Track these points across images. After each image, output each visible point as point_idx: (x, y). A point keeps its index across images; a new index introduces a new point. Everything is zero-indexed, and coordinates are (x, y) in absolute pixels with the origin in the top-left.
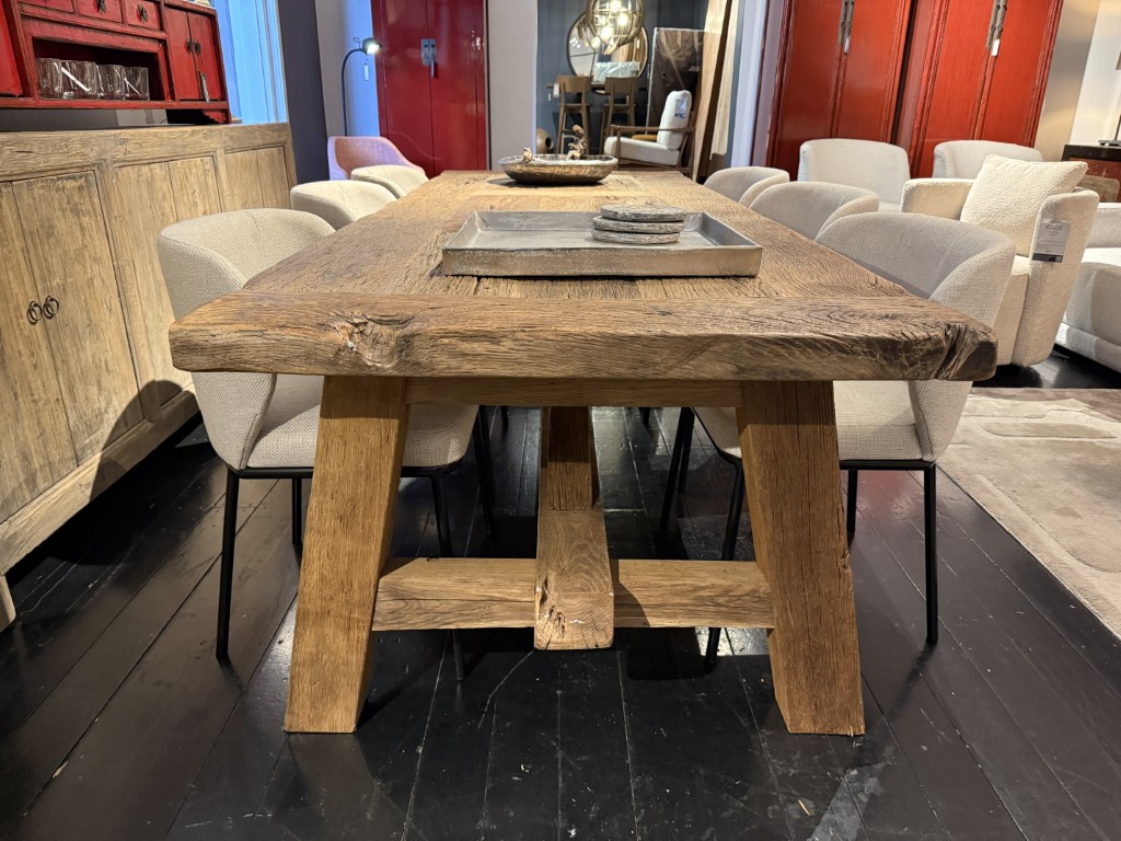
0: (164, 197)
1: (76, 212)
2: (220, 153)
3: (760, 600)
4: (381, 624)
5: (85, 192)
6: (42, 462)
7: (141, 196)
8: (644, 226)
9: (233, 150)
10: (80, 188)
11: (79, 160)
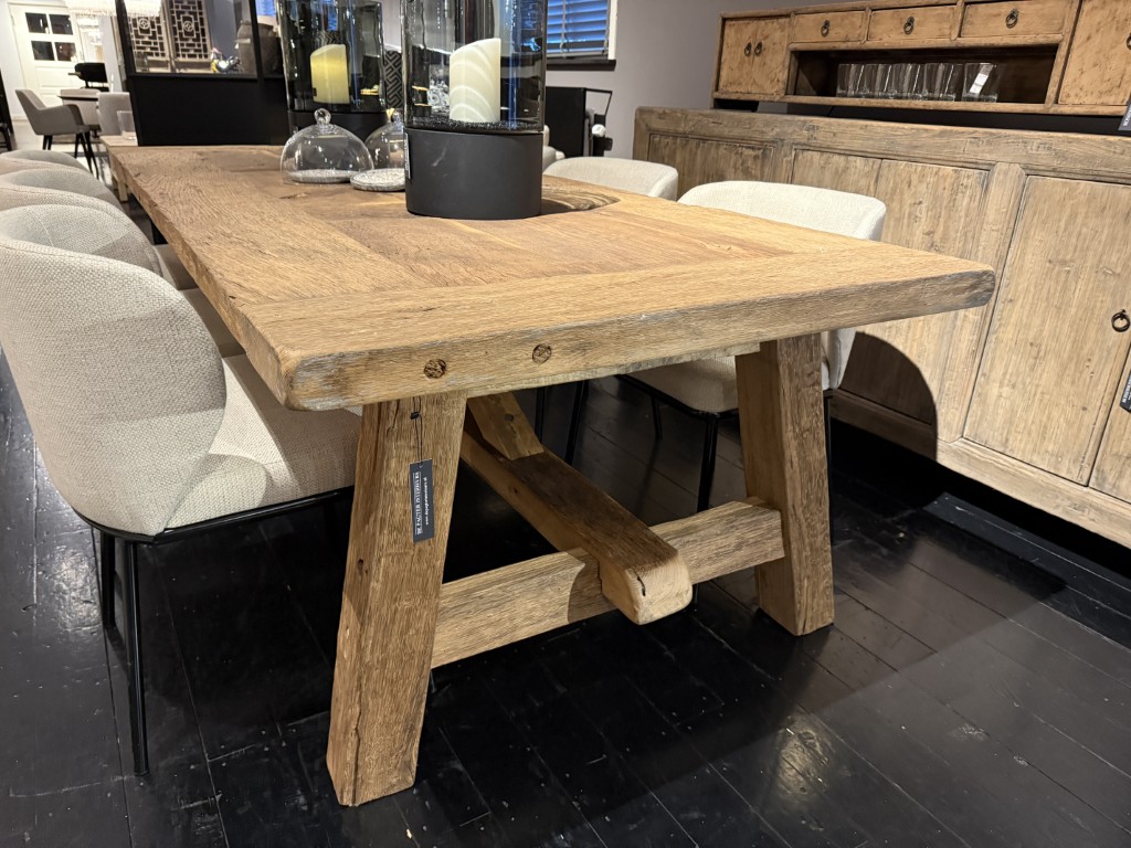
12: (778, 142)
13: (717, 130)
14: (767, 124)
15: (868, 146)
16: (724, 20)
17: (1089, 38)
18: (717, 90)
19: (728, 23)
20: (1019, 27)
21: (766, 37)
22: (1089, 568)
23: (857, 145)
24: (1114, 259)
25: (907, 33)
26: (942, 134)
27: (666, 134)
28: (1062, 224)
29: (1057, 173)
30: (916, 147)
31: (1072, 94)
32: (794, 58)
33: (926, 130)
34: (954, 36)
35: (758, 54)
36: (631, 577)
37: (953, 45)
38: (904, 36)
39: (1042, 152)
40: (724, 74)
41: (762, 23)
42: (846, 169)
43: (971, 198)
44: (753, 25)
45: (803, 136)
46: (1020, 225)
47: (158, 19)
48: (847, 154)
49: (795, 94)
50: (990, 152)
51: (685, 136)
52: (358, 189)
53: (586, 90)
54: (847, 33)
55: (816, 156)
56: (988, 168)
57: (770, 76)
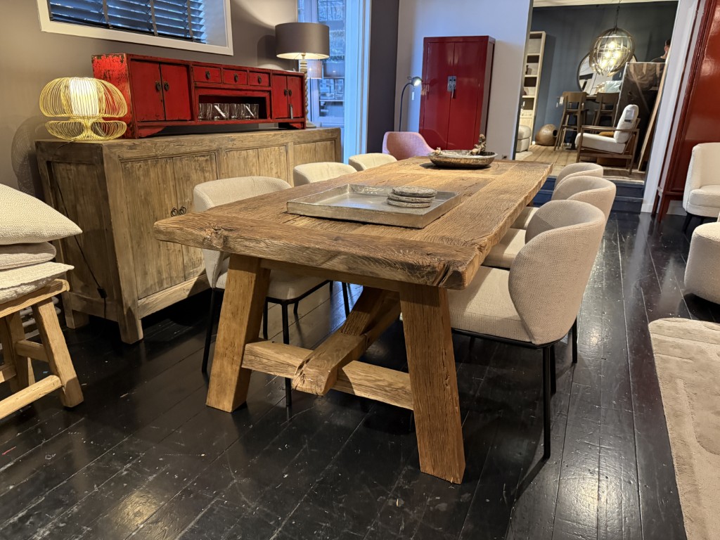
0: (253, 165)
1: (203, 170)
2: (291, 146)
3: (406, 393)
4: (245, 365)
5: (209, 162)
6: (167, 275)
7: (239, 165)
8: (404, 198)
9: (299, 143)
10: (207, 161)
11: (207, 148)
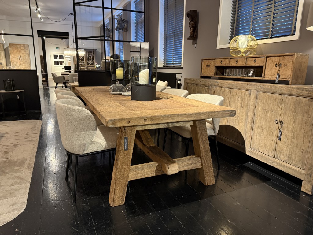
5: (208, 89)
10: (207, 88)
12: (211, 85)
13: (200, 83)
14: (209, 82)
15: (228, 86)
16: (202, 60)
17: (269, 65)
18: (201, 74)
19: (203, 61)
20: (256, 63)
21: (210, 64)
22: (278, 177)
23: (226, 86)
24: (274, 109)
25: (237, 63)
26: (241, 84)
27: (190, 84)
28: (264, 102)
29: (262, 92)
30: (237, 86)
31: (267, 75)
32: (216, 68)
33: (239, 83)
34: (245, 64)
35: (209, 67)
36: (166, 165)
37: (245, 66)
38: (236, 64)
39: (259, 87)
40: (202, 71)
41: (209, 61)
42: (225, 91)
43: (248, 96)
44: (208, 61)
45: (216, 84)
46: (257, 102)
47: (84, 57)
48: (225, 88)
49: (217, 75)
50: (250, 87)
51: (194, 84)
52: (123, 95)
53: (176, 74)
54: (225, 63)
55: (219, 88)
56: (250, 90)
57: (211, 72)
